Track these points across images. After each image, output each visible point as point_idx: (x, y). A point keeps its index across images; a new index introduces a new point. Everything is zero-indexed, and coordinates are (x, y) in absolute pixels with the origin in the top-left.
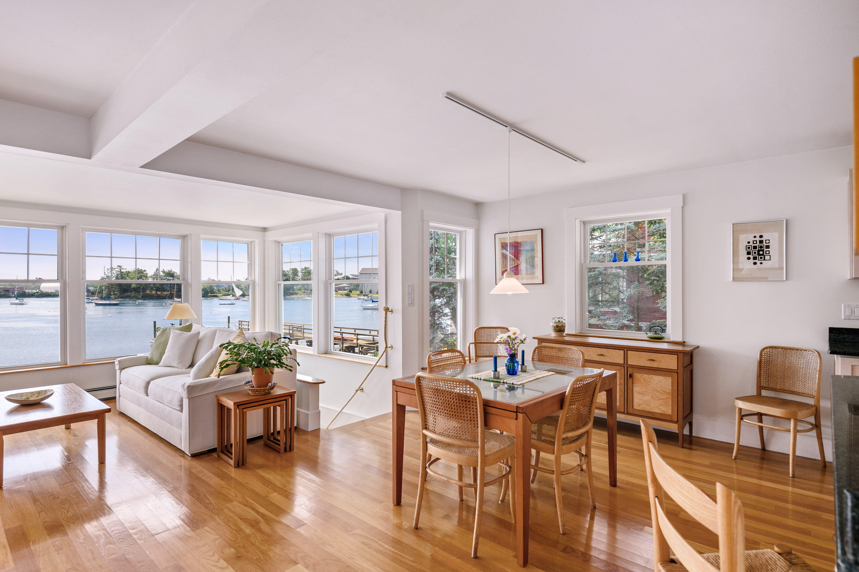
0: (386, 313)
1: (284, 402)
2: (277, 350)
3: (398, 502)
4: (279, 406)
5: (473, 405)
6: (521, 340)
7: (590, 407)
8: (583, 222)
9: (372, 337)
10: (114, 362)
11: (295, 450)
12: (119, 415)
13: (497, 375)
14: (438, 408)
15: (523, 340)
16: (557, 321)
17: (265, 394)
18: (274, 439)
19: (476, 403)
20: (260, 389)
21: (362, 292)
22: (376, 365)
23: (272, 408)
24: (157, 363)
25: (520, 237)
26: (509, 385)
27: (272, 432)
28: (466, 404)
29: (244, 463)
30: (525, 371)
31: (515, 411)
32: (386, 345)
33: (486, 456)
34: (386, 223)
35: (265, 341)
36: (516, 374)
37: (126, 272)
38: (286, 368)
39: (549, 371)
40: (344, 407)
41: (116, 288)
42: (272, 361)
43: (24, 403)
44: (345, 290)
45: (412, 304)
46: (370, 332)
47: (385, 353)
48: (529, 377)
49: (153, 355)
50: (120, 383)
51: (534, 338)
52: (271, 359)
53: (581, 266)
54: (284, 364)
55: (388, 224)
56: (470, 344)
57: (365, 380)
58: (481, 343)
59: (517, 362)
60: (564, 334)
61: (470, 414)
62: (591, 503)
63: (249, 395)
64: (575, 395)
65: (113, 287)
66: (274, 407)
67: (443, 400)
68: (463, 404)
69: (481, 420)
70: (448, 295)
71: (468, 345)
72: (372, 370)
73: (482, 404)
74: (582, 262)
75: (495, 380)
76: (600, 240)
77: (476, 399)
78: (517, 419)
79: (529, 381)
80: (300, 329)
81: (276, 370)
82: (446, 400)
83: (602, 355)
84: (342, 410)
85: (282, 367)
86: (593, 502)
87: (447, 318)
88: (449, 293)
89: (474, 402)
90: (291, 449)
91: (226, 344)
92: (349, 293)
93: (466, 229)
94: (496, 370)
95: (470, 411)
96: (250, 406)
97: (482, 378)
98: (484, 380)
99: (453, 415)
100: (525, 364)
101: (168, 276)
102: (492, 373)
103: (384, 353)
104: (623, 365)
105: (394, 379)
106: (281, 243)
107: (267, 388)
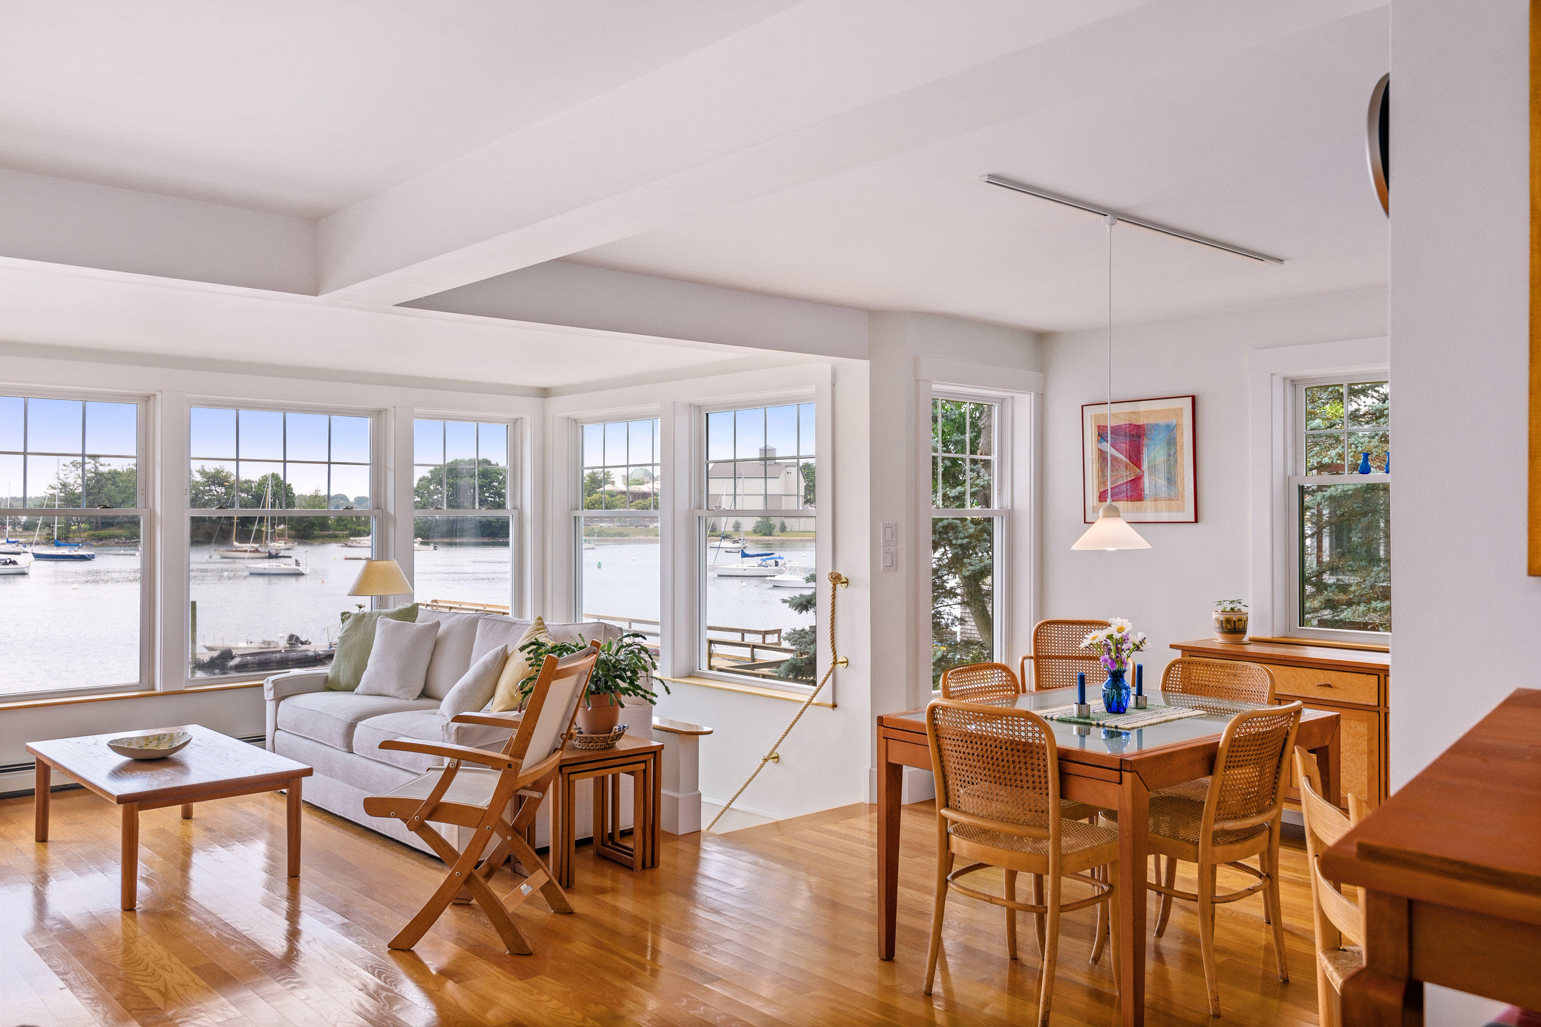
0: (835, 585)
1: (639, 765)
2: (631, 659)
3: (888, 953)
4: (627, 772)
5: (1038, 759)
6: (1134, 644)
7: (1276, 778)
8: (1292, 381)
9: (749, 649)
10: (262, 685)
11: (662, 866)
13: (1085, 712)
14: (971, 766)
15: (1138, 643)
16: (1228, 609)
17: (605, 749)
18: (612, 844)
19: (1044, 754)
20: (598, 738)
22: (809, 703)
23: (610, 776)
24: (350, 689)
25: (1145, 413)
26: (1110, 729)
27: (610, 831)
28: (1025, 757)
29: (570, 884)
30: (1144, 708)
31: (1118, 767)
32: (835, 658)
33: (1063, 856)
34: (833, 385)
36: (1124, 712)
37: (110, 473)
38: (643, 696)
39: (1195, 708)
40: (735, 797)
42: (618, 682)
43: (138, 756)
45: (893, 565)
46: (743, 635)
47: (831, 676)
48: (1151, 717)
49: (339, 672)
50: (277, 729)
51: (1172, 646)
52: (616, 678)
53: (1287, 481)
55: (839, 384)
56: (1025, 658)
57: (784, 736)
58: (1049, 657)
59: (1127, 688)
60: (1246, 639)
61: (1033, 776)
62: (1279, 972)
63: (575, 746)
64: (1240, 749)
66: (613, 776)
67: (982, 750)
68: (1019, 756)
69: (1053, 787)
70: (960, 541)
71: (1020, 660)
72: (802, 713)
73: (1055, 755)
74: (1290, 472)
75: (1080, 720)
76: (1375, 394)
77: (1044, 747)
78: (1120, 783)
79: (1150, 725)
81: (624, 699)
82: (987, 751)
83: (1330, 686)
84: (730, 804)
85: (636, 695)
86: (1282, 971)
87: (955, 600)
88: (961, 535)
89: (1041, 753)
90: (654, 864)
93: (1015, 394)
94: (1082, 701)
95: (1033, 770)
96: (582, 769)
97: (1055, 717)
98: (1058, 720)
99: (1000, 778)
100: (1144, 693)
101: (214, 484)
102: (1075, 707)
103: (828, 675)
104: (1377, 709)
105: (880, 714)
106: (582, 423)
107: (612, 734)
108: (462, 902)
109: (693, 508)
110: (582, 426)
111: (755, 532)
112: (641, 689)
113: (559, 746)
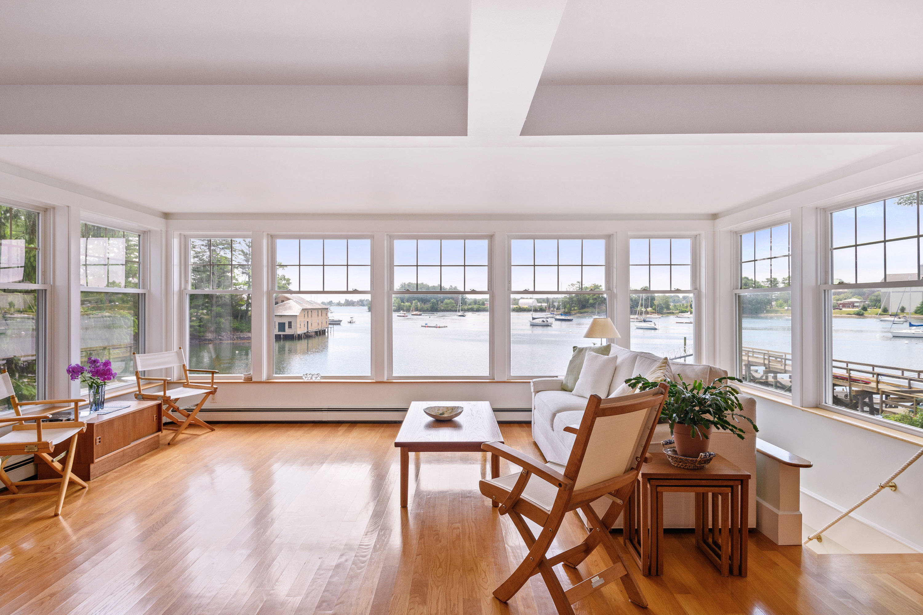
1: (729, 489)
2: (713, 399)
4: (720, 494)
9: (907, 381)
10: (530, 382)
11: (750, 577)
12: (532, 445)
17: (694, 470)
18: (712, 541)
20: (686, 460)
21: (885, 311)
23: (710, 494)
24: (570, 390)
27: (710, 527)
29: (658, 571)
35: (696, 381)
38: (732, 430)
41: (575, 304)
42: (707, 416)
43: (439, 419)
44: (854, 306)
46: (903, 372)
49: (568, 380)
50: (535, 409)
52: (705, 412)
54: (728, 423)
57: (901, 471)
63: (669, 464)
65: (573, 303)
66: (713, 494)
80: (780, 360)
81: (713, 432)
84: (849, 512)
85: (724, 428)
90: (742, 572)
91: (634, 379)
92: (862, 311)
96: (669, 484)
106: (740, 233)
107: (699, 459)
108: (571, 565)
109: (819, 284)
110: (741, 236)
111: (916, 312)
112: (729, 424)
113: (635, 467)
